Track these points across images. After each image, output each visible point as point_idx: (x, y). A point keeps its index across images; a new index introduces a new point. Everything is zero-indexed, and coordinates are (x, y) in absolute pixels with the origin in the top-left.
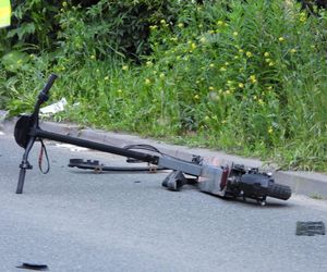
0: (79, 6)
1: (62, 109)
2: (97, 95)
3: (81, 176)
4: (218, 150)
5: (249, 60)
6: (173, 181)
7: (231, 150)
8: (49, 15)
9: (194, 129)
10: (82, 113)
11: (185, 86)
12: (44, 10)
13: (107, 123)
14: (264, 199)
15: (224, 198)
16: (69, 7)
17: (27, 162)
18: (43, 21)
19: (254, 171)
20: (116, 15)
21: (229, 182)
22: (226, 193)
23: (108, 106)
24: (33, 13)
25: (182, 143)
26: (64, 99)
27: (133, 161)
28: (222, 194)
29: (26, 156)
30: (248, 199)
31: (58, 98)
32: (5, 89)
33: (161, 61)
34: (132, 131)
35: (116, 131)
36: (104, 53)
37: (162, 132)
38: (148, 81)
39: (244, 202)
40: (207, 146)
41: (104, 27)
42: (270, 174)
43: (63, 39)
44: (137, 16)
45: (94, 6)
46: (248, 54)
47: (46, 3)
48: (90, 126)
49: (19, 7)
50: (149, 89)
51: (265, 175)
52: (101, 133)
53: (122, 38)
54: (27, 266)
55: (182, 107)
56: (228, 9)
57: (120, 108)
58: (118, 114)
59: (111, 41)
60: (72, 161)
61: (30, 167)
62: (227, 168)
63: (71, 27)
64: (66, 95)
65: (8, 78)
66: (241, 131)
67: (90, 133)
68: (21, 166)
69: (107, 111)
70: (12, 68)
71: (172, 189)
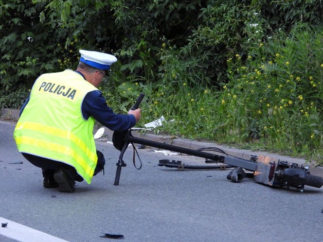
0: (175, 47)
1: (161, 125)
2: (187, 113)
3: (167, 173)
4: (274, 152)
5: (298, 84)
6: (235, 175)
7: (283, 152)
8: (153, 53)
9: (258, 138)
10: (175, 127)
11: (252, 105)
12: (149, 50)
13: (193, 134)
14: (303, 187)
15: (273, 187)
16: (167, 47)
17: (122, 161)
18: (148, 59)
19: (295, 166)
20: (202, 53)
21: (276, 174)
22: (274, 183)
23: (195, 121)
24: (140, 52)
25: (248, 148)
26: (163, 117)
27: (210, 162)
28: (271, 184)
29: (121, 157)
30: (291, 188)
31: (158, 117)
32: (120, 110)
33: (235, 87)
34: (211, 139)
35: (199, 140)
36: (194, 81)
37: (233, 139)
38: (223, 101)
39: (288, 190)
40: (266, 150)
41: (194, 62)
42: (307, 168)
43: (163, 72)
44: (218, 53)
45: (186, 46)
46: (298, 78)
47: (150, 45)
48: (180, 136)
49: (130, 48)
50: (224, 107)
51: (303, 168)
52: (188, 141)
53: (208, 70)
54: (108, 236)
55: (250, 121)
56: (284, 45)
57: (203, 123)
58: (201, 127)
59: (199, 73)
60: (160, 161)
61: (124, 165)
62: (274, 164)
63: (169, 62)
64: (164, 113)
65: (122, 103)
66: (292, 137)
67: (179, 142)
68: (118, 164)
69: (194, 125)
70: (124, 94)
71: (234, 181)
